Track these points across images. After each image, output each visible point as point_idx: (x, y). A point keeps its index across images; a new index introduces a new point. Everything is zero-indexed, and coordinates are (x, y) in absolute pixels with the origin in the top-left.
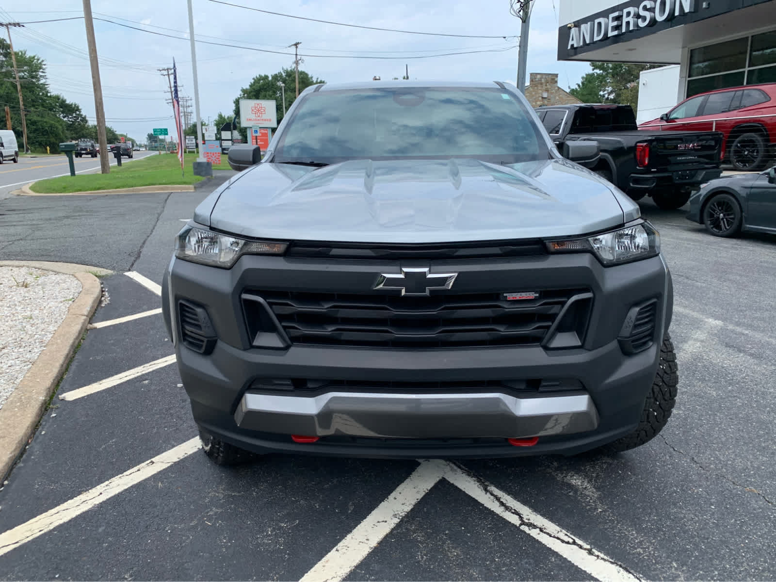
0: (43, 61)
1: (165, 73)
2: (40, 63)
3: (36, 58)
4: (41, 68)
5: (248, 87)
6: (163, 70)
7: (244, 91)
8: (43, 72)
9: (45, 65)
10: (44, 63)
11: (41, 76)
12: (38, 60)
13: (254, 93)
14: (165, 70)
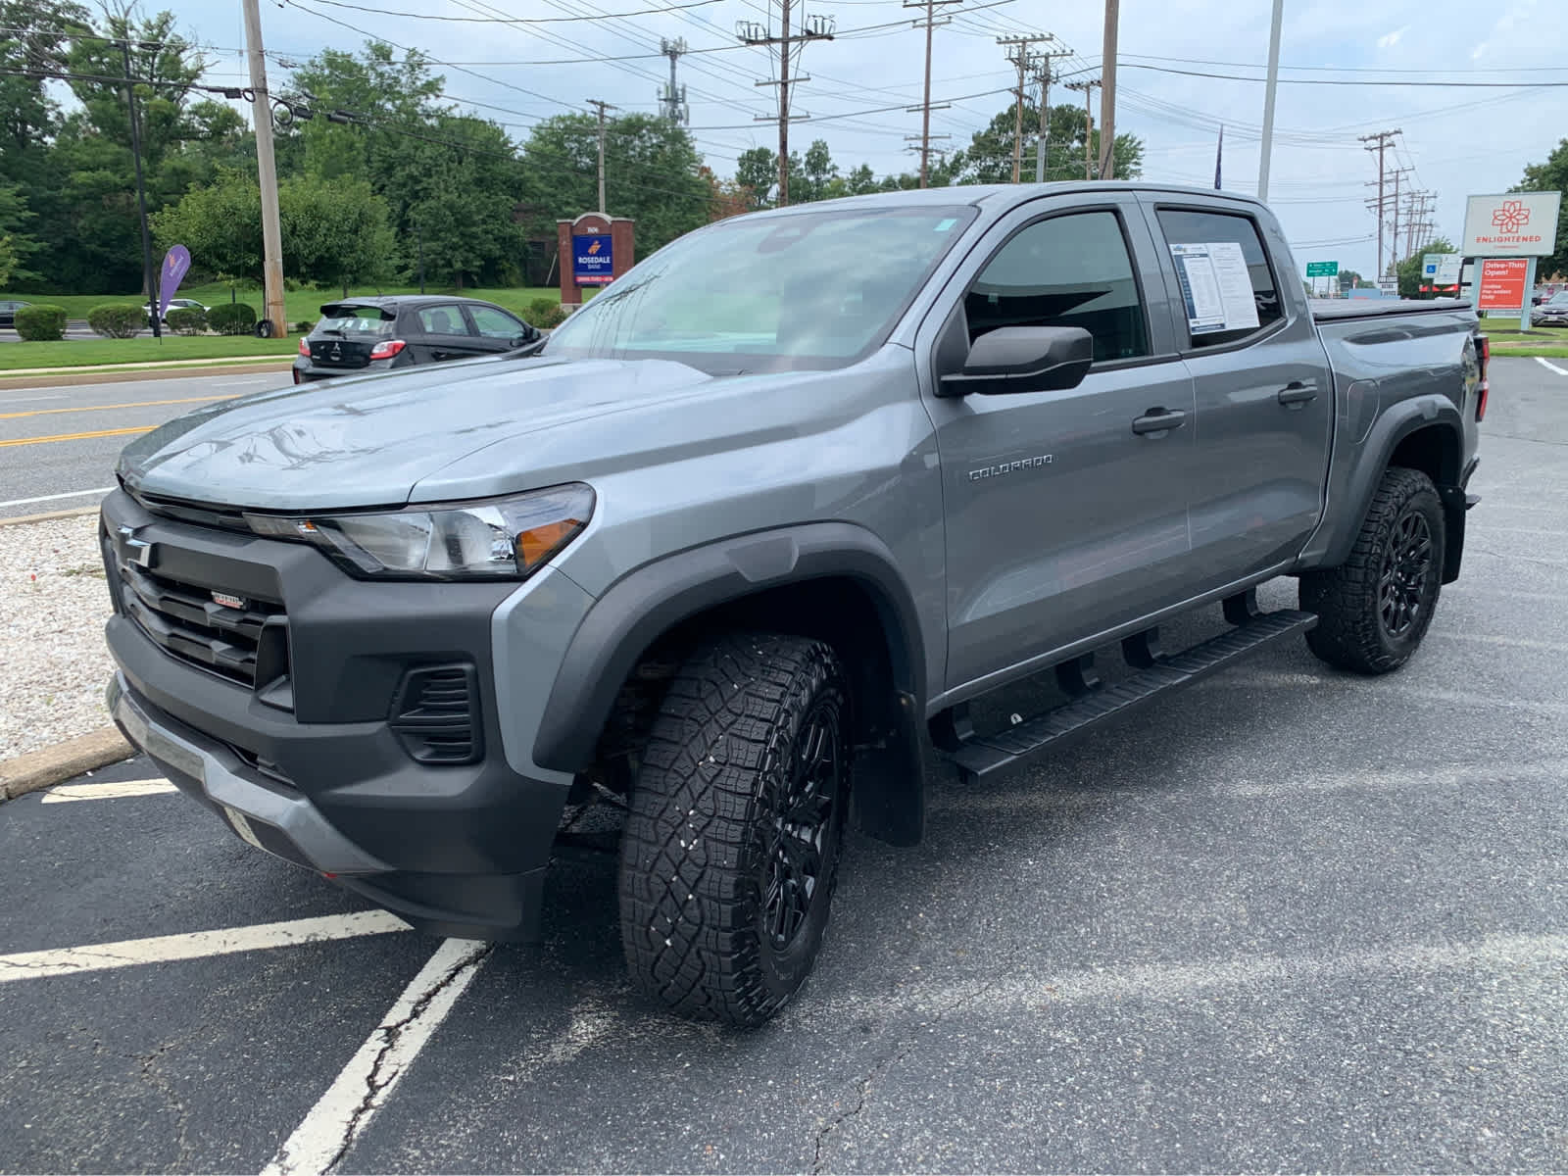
0: (1139, 143)
1: (1375, 143)
2: (1135, 148)
3: (1130, 138)
4: (1134, 156)
5: (1547, 162)
6: (1371, 138)
7: (1533, 173)
8: (1136, 164)
9: (1141, 150)
10: (1141, 146)
11: (1132, 171)
12: (1132, 142)
13: (1558, 176)
14: (1376, 138)
